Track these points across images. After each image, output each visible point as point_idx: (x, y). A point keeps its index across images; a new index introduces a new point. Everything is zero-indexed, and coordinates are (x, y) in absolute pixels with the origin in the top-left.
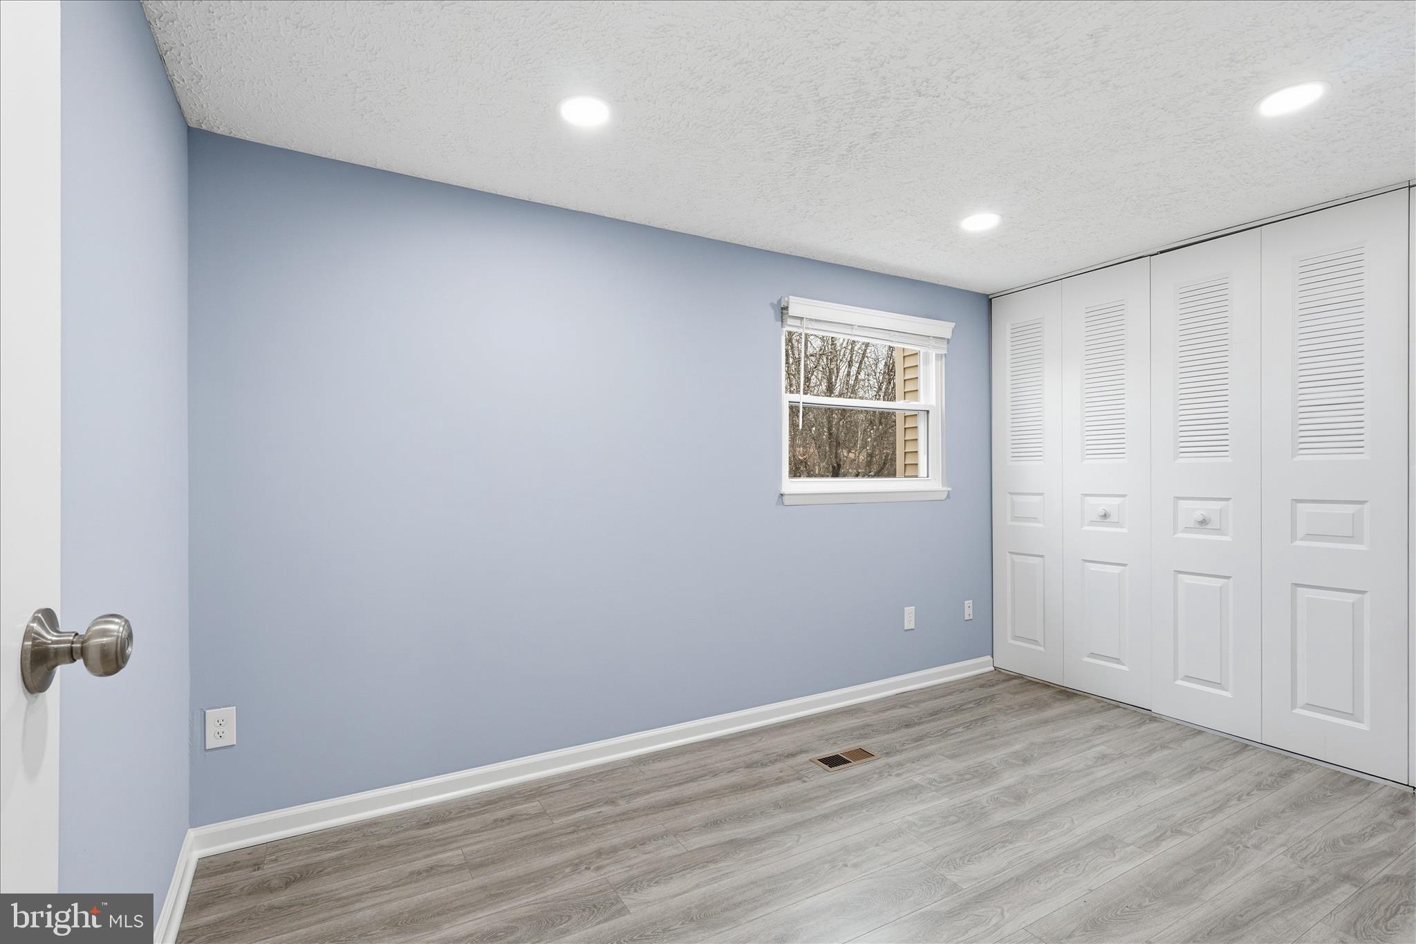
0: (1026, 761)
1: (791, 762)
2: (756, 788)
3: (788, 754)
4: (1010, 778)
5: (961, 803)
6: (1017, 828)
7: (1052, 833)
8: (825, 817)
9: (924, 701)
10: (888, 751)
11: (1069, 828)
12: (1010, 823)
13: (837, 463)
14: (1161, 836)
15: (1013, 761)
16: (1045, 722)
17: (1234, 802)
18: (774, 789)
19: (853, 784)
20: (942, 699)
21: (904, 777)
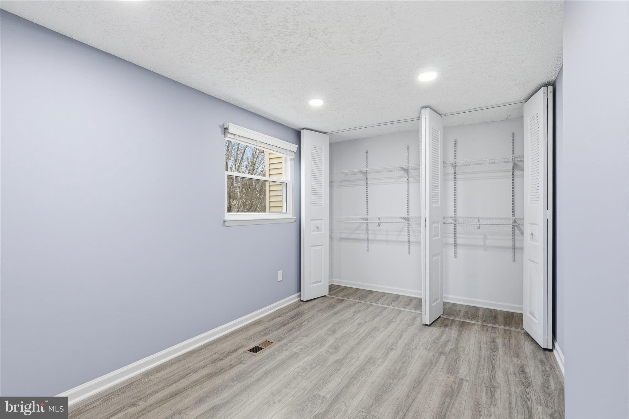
0: (334, 332)
1: (235, 355)
2: (220, 373)
3: (232, 351)
4: (331, 341)
5: (315, 357)
6: (340, 362)
7: (352, 361)
8: (258, 380)
9: (288, 312)
10: (279, 339)
11: (357, 357)
12: (336, 361)
13: (230, 206)
14: (387, 352)
15: (330, 333)
16: (336, 313)
17: (404, 333)
18: (229, 371)
19: (267, 359)
20: (295, 310)
21: (289, 350)
